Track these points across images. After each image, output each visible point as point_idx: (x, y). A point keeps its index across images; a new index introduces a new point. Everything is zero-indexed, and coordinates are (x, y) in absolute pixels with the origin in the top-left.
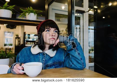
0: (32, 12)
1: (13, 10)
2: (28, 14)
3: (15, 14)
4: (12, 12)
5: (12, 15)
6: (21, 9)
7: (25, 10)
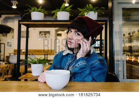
0: (91, 11)
1: (70, 11)
2: (87, 14)
3: (72, 15)
4: (70, 13)
5: (70, 17)
6: (78, 8)
7: (83, 9)
